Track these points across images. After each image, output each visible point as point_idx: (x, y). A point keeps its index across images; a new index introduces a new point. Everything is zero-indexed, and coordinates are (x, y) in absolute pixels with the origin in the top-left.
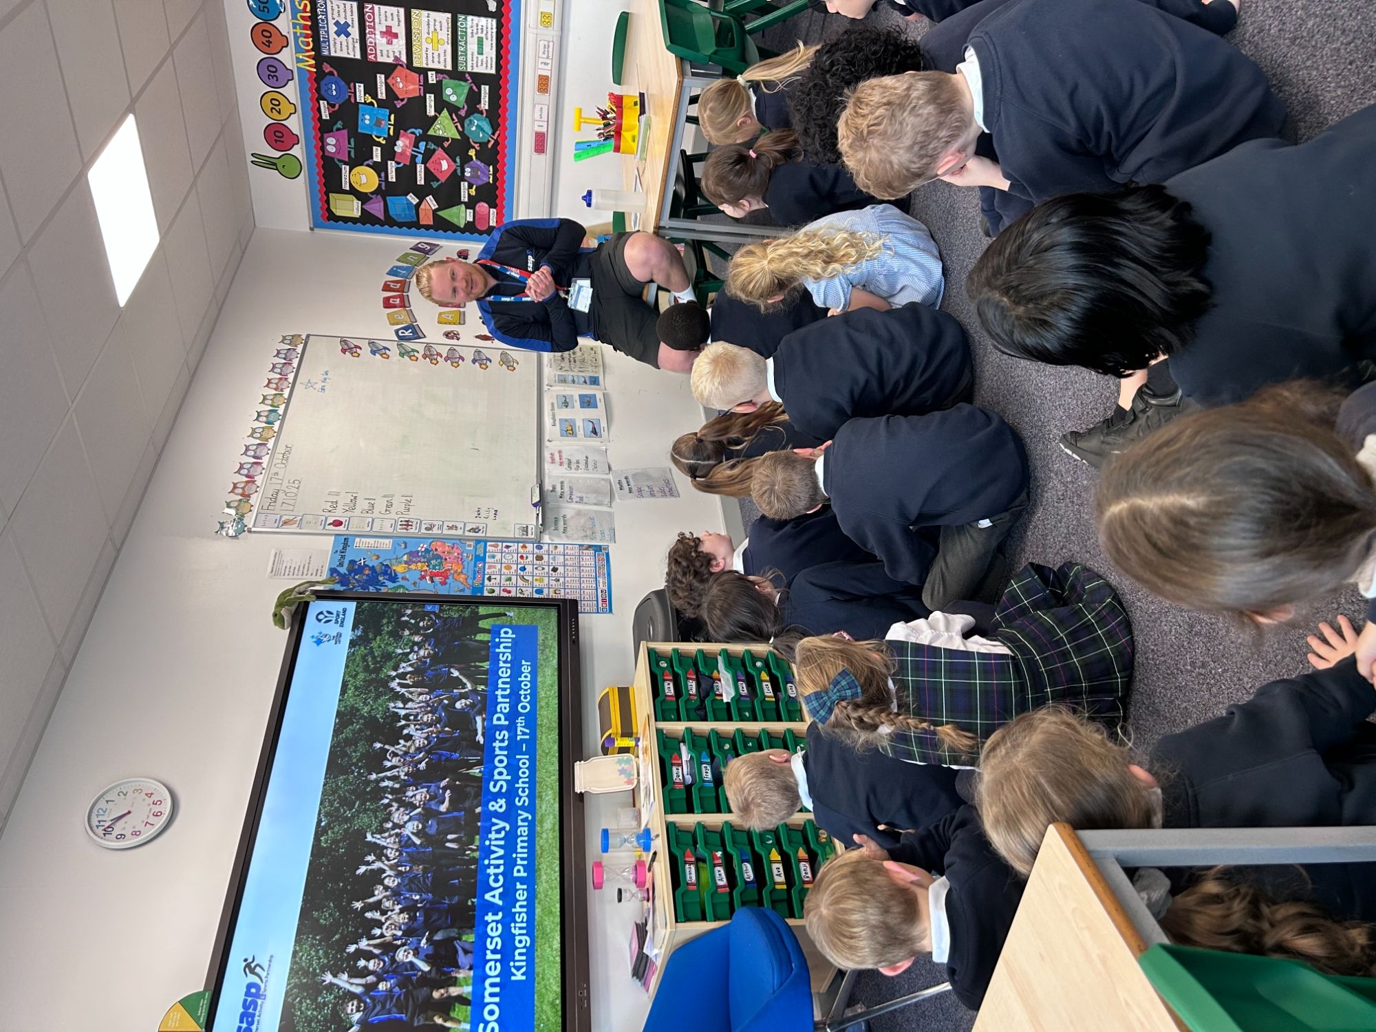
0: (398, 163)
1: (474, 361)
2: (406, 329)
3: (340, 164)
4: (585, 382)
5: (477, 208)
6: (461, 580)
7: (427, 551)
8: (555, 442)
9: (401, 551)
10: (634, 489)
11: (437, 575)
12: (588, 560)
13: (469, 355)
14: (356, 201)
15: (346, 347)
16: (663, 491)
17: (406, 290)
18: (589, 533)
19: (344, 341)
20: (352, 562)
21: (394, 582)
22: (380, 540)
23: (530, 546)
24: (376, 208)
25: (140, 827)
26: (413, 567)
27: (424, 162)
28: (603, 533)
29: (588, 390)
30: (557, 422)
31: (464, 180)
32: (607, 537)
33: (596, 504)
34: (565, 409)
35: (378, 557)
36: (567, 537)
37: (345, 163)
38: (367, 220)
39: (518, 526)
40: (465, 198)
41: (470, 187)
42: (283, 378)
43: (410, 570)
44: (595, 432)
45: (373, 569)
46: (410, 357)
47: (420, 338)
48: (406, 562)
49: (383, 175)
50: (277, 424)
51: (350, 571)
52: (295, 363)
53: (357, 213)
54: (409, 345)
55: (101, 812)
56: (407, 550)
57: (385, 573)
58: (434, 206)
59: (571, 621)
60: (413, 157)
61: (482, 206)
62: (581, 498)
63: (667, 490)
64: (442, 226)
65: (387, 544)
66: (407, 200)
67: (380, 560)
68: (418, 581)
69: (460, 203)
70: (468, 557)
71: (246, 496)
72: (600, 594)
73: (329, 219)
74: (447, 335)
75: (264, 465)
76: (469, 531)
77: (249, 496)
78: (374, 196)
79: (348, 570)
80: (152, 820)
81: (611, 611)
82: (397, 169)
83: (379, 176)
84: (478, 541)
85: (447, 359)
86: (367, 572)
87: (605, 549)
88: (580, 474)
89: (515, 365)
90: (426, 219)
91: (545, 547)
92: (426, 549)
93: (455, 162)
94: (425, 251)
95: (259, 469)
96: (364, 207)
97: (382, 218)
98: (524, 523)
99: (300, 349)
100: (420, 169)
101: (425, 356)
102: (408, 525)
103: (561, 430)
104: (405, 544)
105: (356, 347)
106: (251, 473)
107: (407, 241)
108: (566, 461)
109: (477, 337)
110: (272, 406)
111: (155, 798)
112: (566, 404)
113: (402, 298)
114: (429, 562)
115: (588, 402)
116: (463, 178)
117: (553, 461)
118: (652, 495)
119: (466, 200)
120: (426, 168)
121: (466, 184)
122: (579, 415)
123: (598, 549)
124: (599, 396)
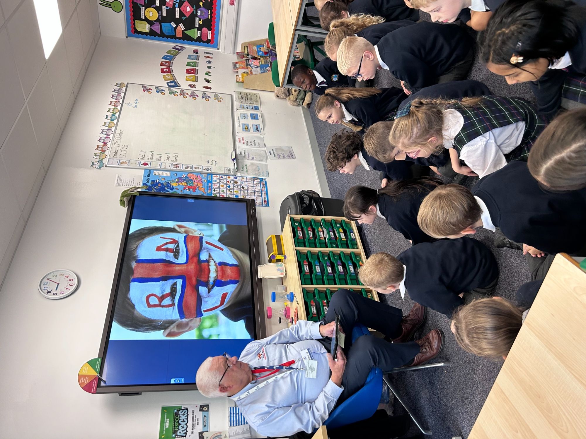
0: (167, 7)
1: (203, 97)
2: (172, 82)
3: (140, 6)
4: (252, 108)
5: (203, 30)
6: (202, 190)
8: (240, 134)
9: (174, 177)
10: (276, 155)
11: (191, 188)
12: (257, 184)
13: (200, 95)
14: (147, 24)
15: (145, 89)
16: (289, 156)
17: (171, 66)
18: (257, 173)
19: (144, 86)
20: (153, 181)
21: (172, 190)
22: (165, 172)
23: (232, 177)
24: (156, 28)
25: (64, 290)
26: (180, 184)
27: (179, 7)
28: (263, 173)
29: (254, 112)
30: (241, 125)
31: (197, 17)
32: (265, 175)
33: (260, 161)
34: (244, 120)
35: (164, 179)
36: (248, 174)
37: (143, 6)
38: (152, 34)
39: (226, 169)
40: (197, 25)
41: (200, 20)
42: (117, 101)
43: (179, 185)
44: (257, 130)
45: (162, 184)
46: (174, 94)
47: (178, 86)
48: (177, 182)
49: (160, 12)
50: (115, 121)
51: (152, 185)
52: (123, 95)
53: (148, 31)
54: (174, 89)
55: (45, 284)
56: (178, 177)
57: (168, 186)
58: (183, 28)
59: (252, 208)
60: (174, 4)
61: (205, 29)
62: (253, 158)
63: (290, 156)
64: (187, 38)
65: (168, 174)
66: (171, 24)
67: (165, 181)
68: (183, 190)
69: (195, 27)
70: (204, 181)
71: (103, 151)
72: (263, 198)
73: (135, 33)
74: (190, 86)
75: (111, 138)
76: (205, 170)
77: (105, 151)
78: (156, 23)
79: (151, 184)
80: (69, 287)
81: (268, 206)
82: (166, 10)
83: (158, 13)
84: (209, 174)
85: (190, 96)
86: (160, 185)
87: (265, 180)
88: (253, 148)
89: (221, 100)
90: (179, 35)
91: (238, 178)
92: (185, 177)
93: (193, 8)
94: (179, 50)
95: (109, 140)
96: (151, 27)
97: (159, 33)
98: (229, 167)
99: (124, 89)
100: (177, 10)
101: (181, 94)
102: (177, 166)
103: (243, 128)
104: (176, 174)
105: (150, 89)
106: (105, 141)
107: (170, 45)
108: (246, 142)
109: (203, 87)
110: (113, 113)
111: (70, 278)
112: (245, 117)
113: (169, 69)
114: (187, 182)
115: (254, 117)
116: (196, 16)
117: (240, 141)
118: (284, 158)
119: (198, 26)
120: (180, 10)
121: (198, 18)
122: (251, 122)
123: (262, 179)
124: (259, 114)
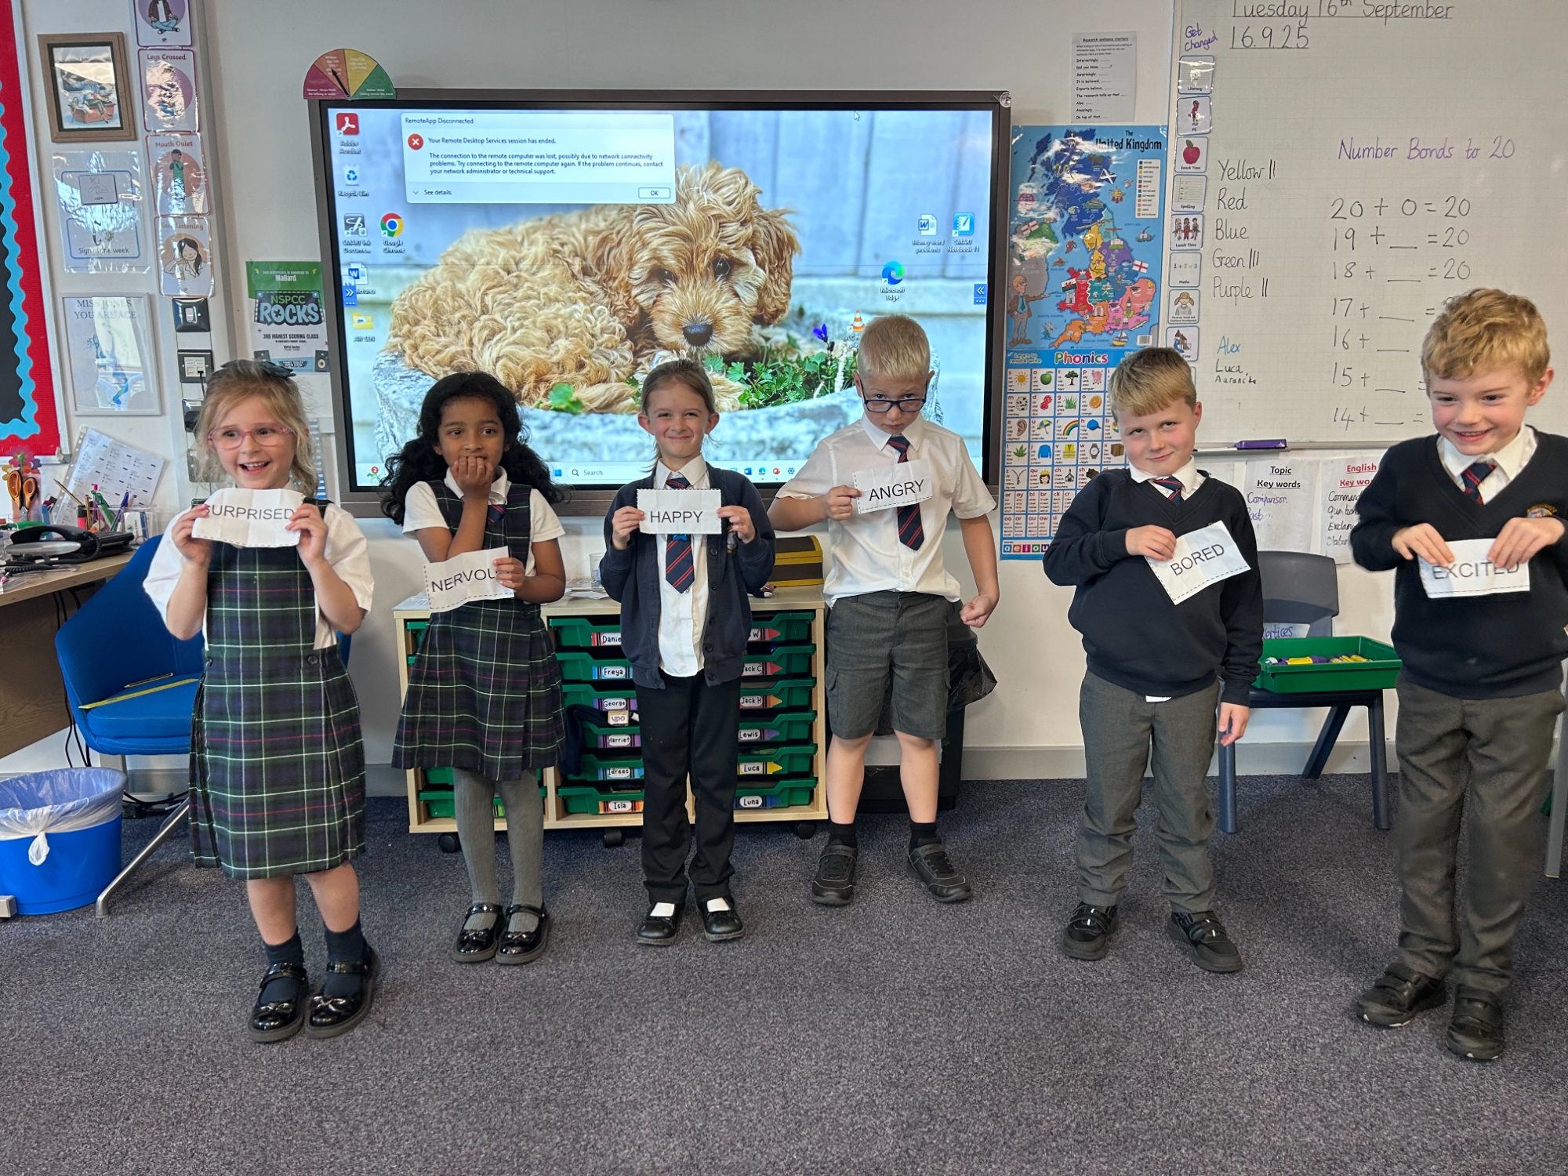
6: (1070, 333)
7: (1132, 275)
9: (1130, 233)
11: (1080, 295)
22: (1156, 200)
26: (1097, 255)
35: (1118, 200)
43: (1090, 252)
56: (1132, 244)
57: (1083, 214)
65: (1147, 209)
67: (1111, 205)
68: (1066, 267)
104: (1150, 239)
114: (1108, 279)
